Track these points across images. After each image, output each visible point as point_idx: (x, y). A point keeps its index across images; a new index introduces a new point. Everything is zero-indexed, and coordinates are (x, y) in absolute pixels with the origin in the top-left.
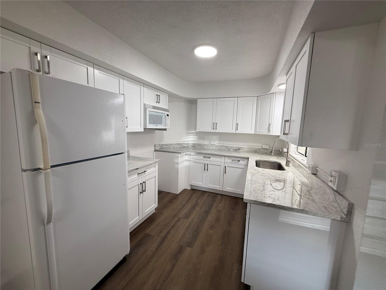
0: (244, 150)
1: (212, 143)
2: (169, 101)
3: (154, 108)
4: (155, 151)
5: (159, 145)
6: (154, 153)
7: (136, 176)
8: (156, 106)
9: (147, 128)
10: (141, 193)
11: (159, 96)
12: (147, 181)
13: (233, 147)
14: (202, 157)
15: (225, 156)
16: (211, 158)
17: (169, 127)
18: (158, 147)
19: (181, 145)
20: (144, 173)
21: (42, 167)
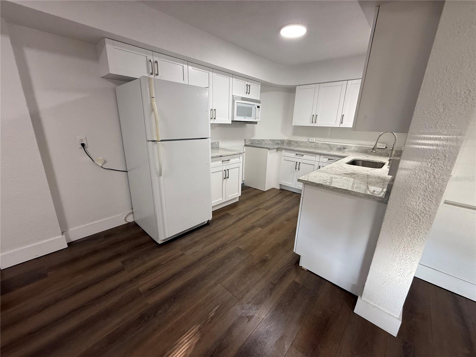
0: (350, 149)
1: (311, 140)
2: (262, 91)
3: (243, 99)
4: (245, 146)
5: (250, 140)
6: (243, 148)
7: (221, 162)
8: (246, 97)
9: (235, 120)
10: (224, 178)
11: (249, 86)
12: (231, 170)
13: (336, 145)
14: (294, 155)
15: (320, 154)
16: (304, 156)
17: (259, 119)
18: (249, 142)
19: (275, 141)
20: (227, 161)
21: (156, 140)
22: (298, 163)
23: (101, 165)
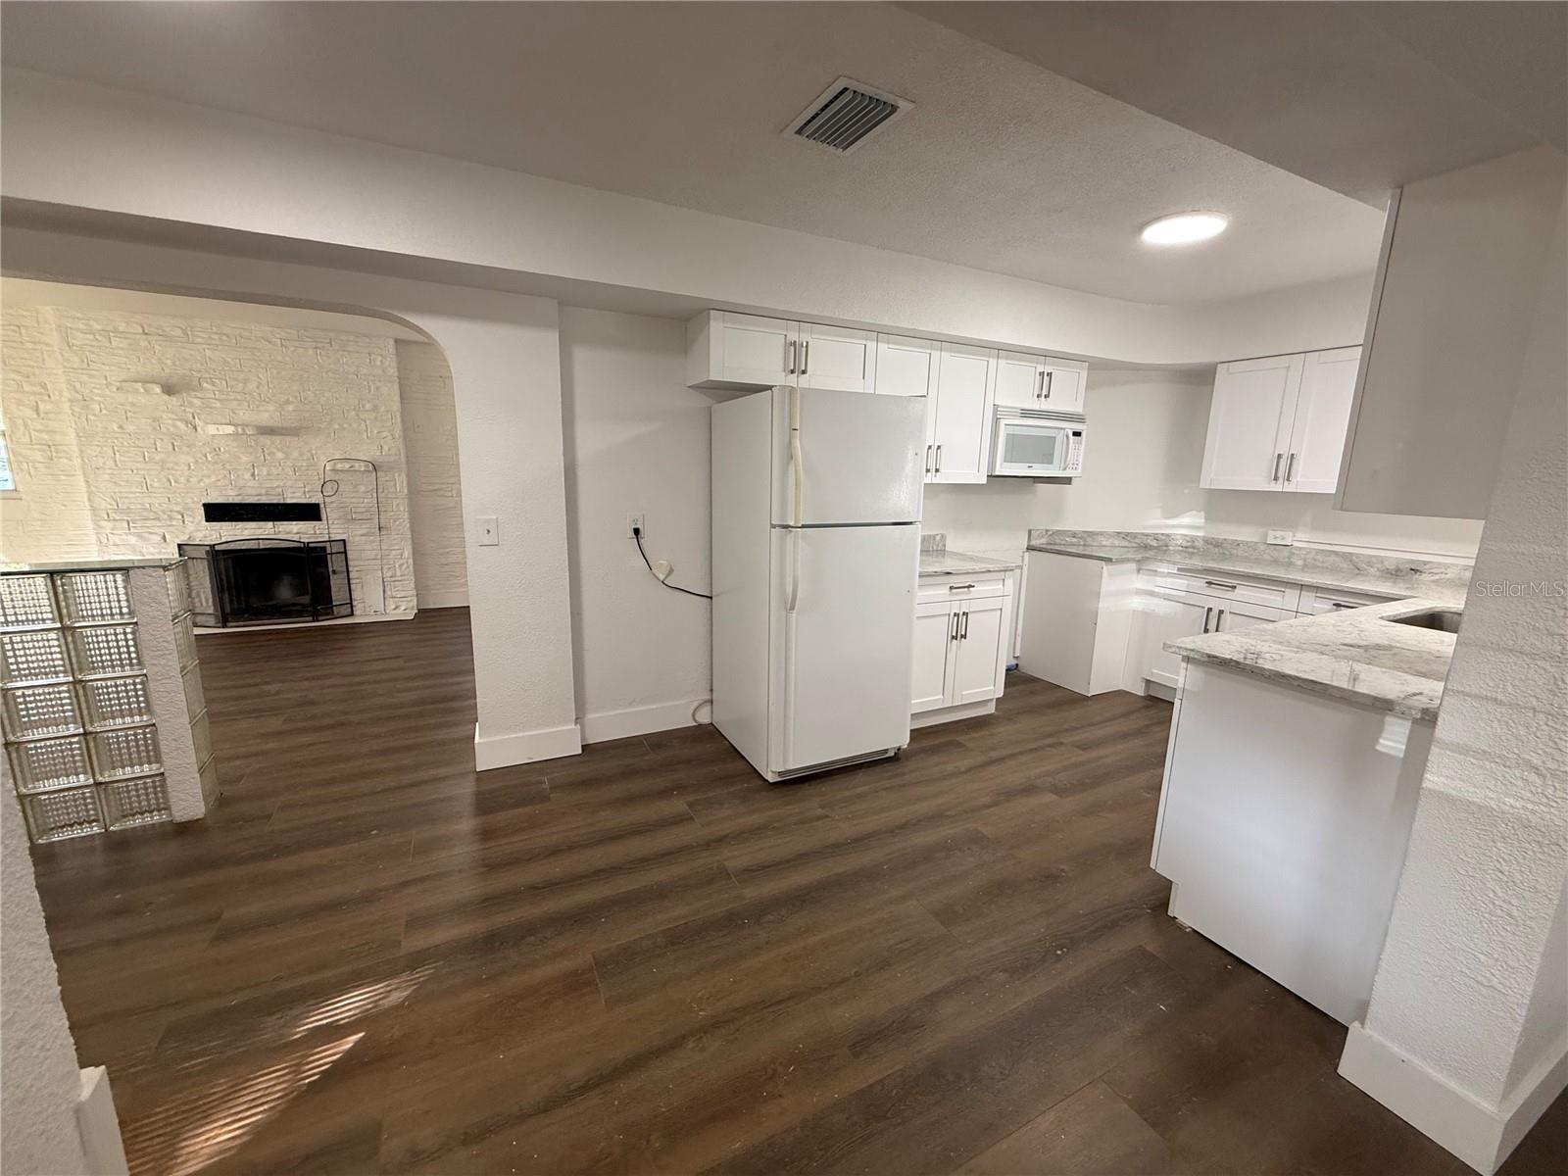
0: (1443, 576)
1: (1276, 538)
2: (1090, 386)
3: (1026, 413)
4: (1030, 548)
5: (1047, 531)
6: (1023, 557)
7: (946, 590)
8: (1037, 408)
9: (997, 474)
10: (953, 637)
11: (1050, 375)
12: (973, 615)
13: (1381, 560)
14: (1199, 584)
15: (1302, 587)
16: (1236, 591)
17: (1079, 471)
18: (1043, 537)
19: (1135, 537)
20: (966, 589)
21: (792, 523)
22: (1214, 614)
23: (662, 577)
